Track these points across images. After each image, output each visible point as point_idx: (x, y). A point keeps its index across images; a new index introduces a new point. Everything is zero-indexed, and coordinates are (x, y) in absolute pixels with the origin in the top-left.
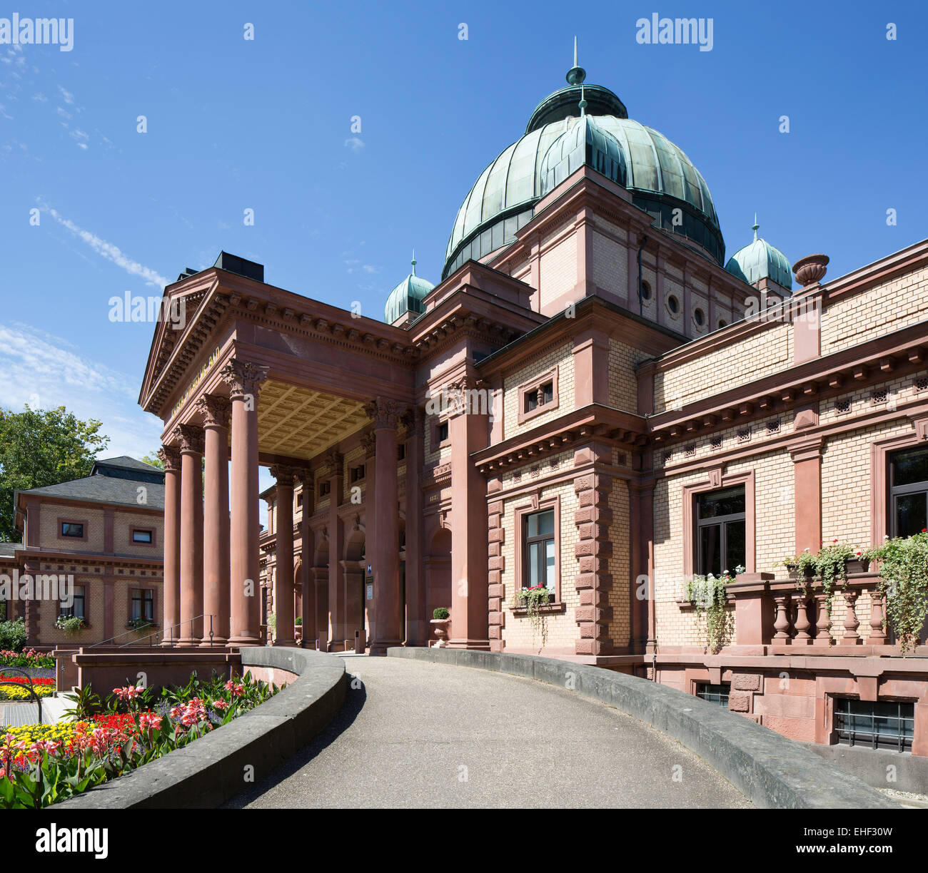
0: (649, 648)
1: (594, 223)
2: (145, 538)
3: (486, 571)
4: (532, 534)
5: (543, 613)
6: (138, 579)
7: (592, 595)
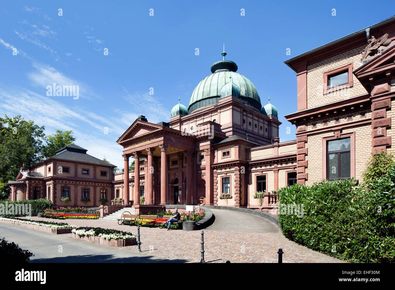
0: (248, 205)
1: (234, 109)
2: (86, 172)
3: (213, 189)
4: (224, 182)
5: (227, 198)
6: (85, 185)
7: (238, 195)
